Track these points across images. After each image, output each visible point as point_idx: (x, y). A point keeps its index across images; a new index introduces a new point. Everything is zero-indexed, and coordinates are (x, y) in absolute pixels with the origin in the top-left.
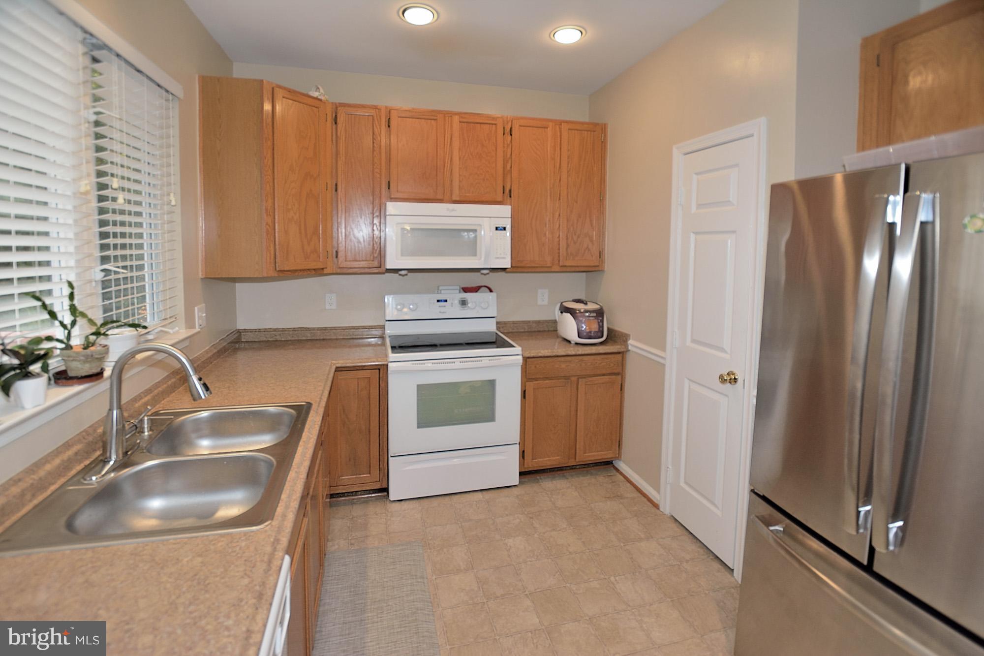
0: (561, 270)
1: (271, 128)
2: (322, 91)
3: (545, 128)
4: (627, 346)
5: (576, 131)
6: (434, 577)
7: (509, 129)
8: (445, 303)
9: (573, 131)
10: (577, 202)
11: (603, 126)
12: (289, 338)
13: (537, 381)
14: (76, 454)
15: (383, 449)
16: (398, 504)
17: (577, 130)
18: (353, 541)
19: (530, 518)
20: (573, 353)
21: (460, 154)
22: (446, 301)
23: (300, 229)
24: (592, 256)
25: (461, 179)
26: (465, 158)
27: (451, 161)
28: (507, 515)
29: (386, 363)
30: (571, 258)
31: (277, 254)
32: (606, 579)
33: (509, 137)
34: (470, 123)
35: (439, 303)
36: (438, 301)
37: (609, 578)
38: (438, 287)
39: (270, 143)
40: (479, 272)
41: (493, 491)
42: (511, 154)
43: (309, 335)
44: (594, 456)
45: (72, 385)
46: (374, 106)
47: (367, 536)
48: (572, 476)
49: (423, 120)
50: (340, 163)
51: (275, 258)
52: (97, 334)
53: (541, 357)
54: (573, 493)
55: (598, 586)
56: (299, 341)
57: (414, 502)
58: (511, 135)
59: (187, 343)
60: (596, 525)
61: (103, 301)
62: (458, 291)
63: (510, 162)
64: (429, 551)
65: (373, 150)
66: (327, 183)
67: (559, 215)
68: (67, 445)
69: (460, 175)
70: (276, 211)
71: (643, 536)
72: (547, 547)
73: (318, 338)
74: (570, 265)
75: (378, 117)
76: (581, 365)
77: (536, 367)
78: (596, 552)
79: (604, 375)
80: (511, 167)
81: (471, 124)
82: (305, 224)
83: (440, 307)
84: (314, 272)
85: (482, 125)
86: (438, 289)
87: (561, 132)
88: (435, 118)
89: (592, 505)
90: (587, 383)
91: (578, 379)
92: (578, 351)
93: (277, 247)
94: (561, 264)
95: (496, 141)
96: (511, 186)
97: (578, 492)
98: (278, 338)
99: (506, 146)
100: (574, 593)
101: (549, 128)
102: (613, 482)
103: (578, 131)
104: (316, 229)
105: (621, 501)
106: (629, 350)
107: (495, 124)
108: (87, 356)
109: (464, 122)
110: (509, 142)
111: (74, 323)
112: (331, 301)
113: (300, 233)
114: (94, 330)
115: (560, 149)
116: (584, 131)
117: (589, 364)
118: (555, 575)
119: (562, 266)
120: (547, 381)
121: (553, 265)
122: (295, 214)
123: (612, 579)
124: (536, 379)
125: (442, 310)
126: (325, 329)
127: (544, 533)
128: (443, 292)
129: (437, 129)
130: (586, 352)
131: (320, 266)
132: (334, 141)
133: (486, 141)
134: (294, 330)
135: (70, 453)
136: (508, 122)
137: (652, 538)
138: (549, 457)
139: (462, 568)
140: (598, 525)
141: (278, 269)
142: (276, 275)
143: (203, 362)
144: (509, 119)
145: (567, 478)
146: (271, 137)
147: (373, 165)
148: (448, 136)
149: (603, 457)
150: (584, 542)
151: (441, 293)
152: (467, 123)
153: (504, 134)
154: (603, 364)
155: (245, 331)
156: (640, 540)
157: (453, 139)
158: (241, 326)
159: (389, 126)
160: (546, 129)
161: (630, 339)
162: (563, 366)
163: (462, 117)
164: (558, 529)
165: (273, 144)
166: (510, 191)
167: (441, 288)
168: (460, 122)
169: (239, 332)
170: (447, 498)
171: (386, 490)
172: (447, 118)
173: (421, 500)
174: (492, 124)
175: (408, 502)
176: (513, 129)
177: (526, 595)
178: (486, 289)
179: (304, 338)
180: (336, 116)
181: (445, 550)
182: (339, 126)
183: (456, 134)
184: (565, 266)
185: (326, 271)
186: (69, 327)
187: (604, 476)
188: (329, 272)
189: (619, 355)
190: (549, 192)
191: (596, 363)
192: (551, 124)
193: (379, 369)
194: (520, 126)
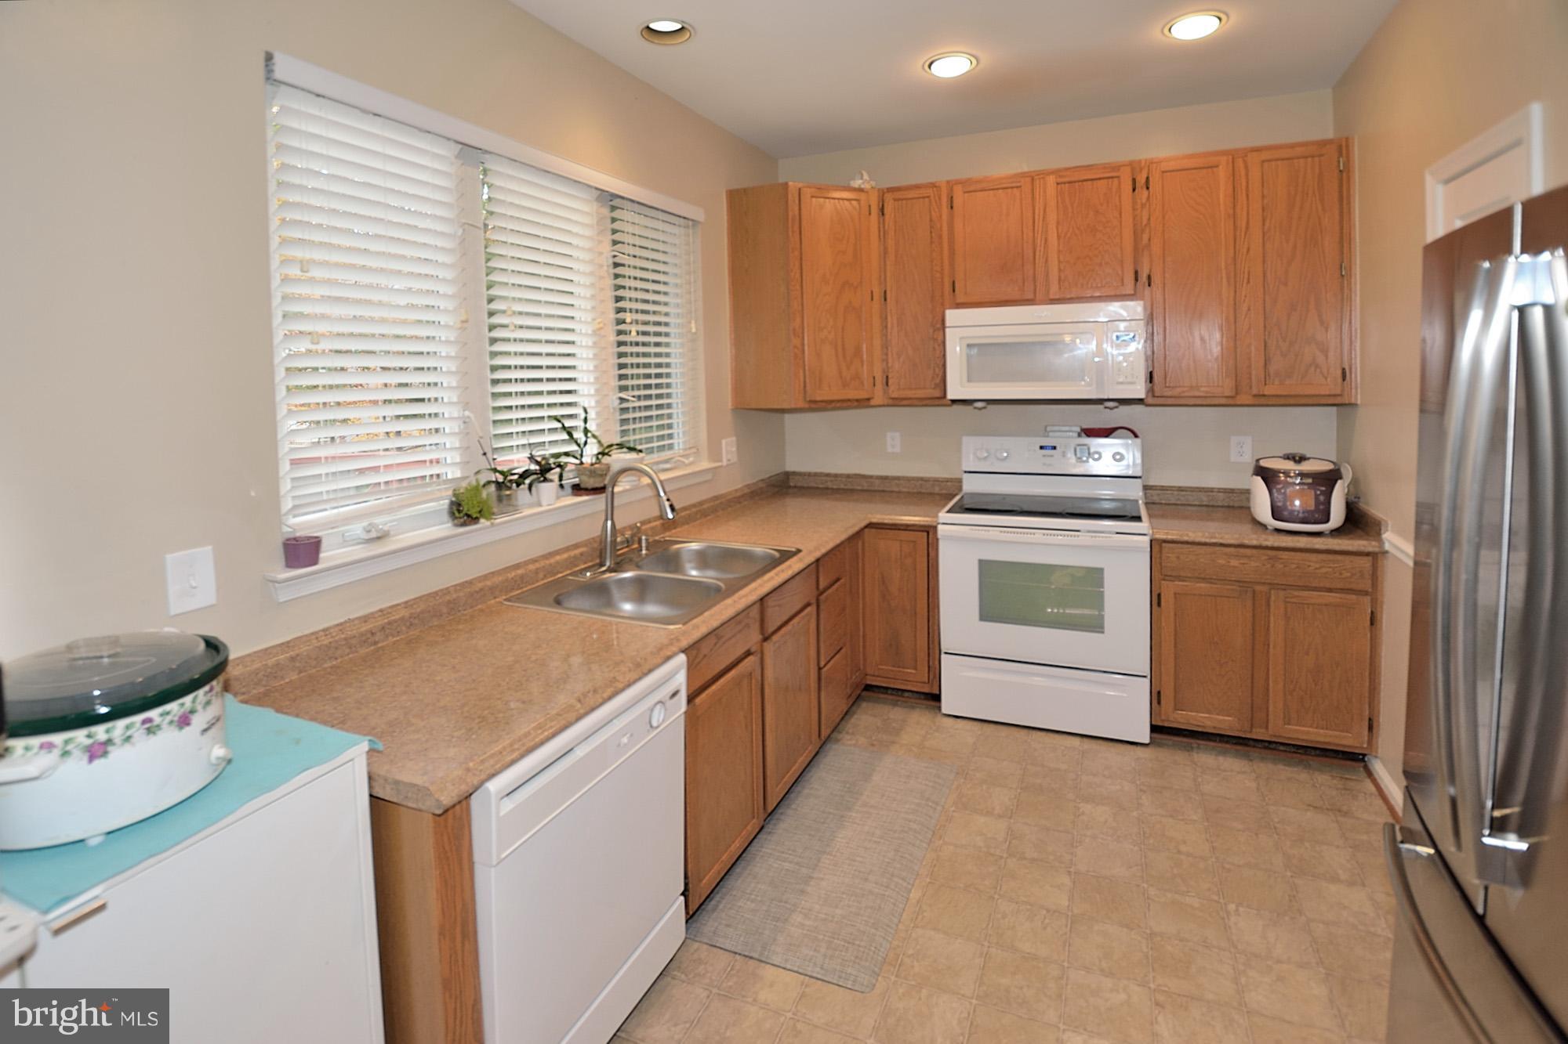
0: (1257, 403)
1: (798, 236)
2: (866, 177)
3: (1211, 167)
4: (1381, 542)
5: (1279, 162)
6: (953, 809)
7: (1143, 181)
8: (1053, 452)
9: (1273, 163)
10: (1286, 284)
11: (1344, 144)
12: (842, 486)
13: (1183, 581)
14: (582, 554)
15: (933, 642)
16: (951, 720)
17: (1283, 159)
18: (875, 743)
19: (1141, 790)
20: (1255, 543)
21: (1060, 230)
22: (1054, 448)
23: (836, 350)
24: (1326, 378)
25: (1062, 268)
26: (1069, 235)
27: (1045, 243)
28: (1104, 776)
29: (935, 524)
30: (1277, 382)
31: (807, 381)
32: (1218, 902)
33: (1145, 192)
34: (1075, 182)
35: (1043, 451)
36: (1042, 448)
37: (1225, 904)
38: (1046, 427)
39: (797, 253)
40: (1101, 404)
41: (1100, 742)
42: (1149, 219)
43: (865, 484)
44: (1308, 733)
45: (580, 495)
46: (931, 183)
47: (893, 742)
48: (1263, 759)
49: (1000, 191)
50: (888, 263)
51: (805, 387)
52: (603, 454)
53: (1187, 543)
54: (1246, 781)
55: (1197, 905)
56: (852, 491)
57: (975, 723)
58: (1148, 188)
59: (709, 477)
60: (1257, 834)
61: (621, 426)
62: (1076, 435)
63: (1147, 231)
64: (962, 780)
65: (932, 242)
66: (872, 292)
67: (1249, 309)
68: (576, 546)
69: (1059, 262)
70: (806, 330)
71: (1343, 876)
72: (1144, 833)
73: (876, 488)
74: (1274, 393)
75: (937, 198)
76: (1273, 566)
77: (1178, 558)
78: (1227, 866)
79: (1330, 590)
80: (1149, 240)
81: (1077, 184)
82: (843, 345)
83: (1044, 456)
84: (856, 404)
85: (1095, 182)
86: (1046, 430)
87: (1246, 167)
88: (1018, 184)
89: (1272, 808)
90: (1288, 600)
91: (1270, 589)
92: (1266, 540)
93: (807, 373)
94: (1255, 391)
95: (1120, 202)
96: (1150, 271)
97: (1258, 784)
98: (830, 485)
99: (1139, 206)
100: (1148, 898)
101: (1221, 167)
102: (1345, 789)
103: (1285, 162)
104: (858, 352)
105: (1340, 818)
106: (1387, 552)
107: (1118, 177)
108: (591, 471)
109: (1065, 183)
110: (1144, 201)
111: (586, 443)
112: (894, 442)
113: (837, 356)
114: (600, 450)
115: (1247, 196)
116: (1298, 158)
117: (1294, 566)
118: (1131, 867)
119: (1255, 396)
120: (1203, 585)
121: (1237, 394)
122: (830, 332)
123: (1232, 907)
124: (1179, 578)
125: (1048, 460)
126: (885, 478)
127: (1151, 815)
128: (1051, 434)
129: (1021, 200)
130: (1283, 545)
131: (863, 395)
132: (882, 237)
133: (1102, 205)
134: (848, 476)
135: (577, 552)
136: (1141, 170)
137: (1364, 885)
138: (1209, 712)
139: (996, 812)
140: (1260, 836)
141: (808, 399)
142: (807, 406)
143: (729, 501)
144: (1143, 164)
145: (1251, 760)
146: (798, 246)
147: (932, 261)
148: (1039, 206)
149: (1337, 741)
150: (1214, 848)
151: (1048, 436)
152: (1070, 182)
153: (1134, 190)
154: (1324, 570)
155: (794, 473)
156: (1335, 879)
157: (1047, 209)
158: (791, 467)
159: (952, 207)
160: (1215, 169)
161: (1387, 530)
162: (1234, 562)
163: (1060, 177)
164: (1181, 817)
165: (801, 254)
166: (1149, 277)
167: (1049, 429)
168: (1058, 184)
169: (788, 475)
170: (1024, 732)
171: (936, 698)
172: (1038, 181)
173: (986, 725)
174: (1112, 177)
175: (966, 722)
176: (1151, 179)
177: (1069, 872)
178: (1126, 431)
179: (859, 488)
180: (883, 206)
181: (984, 787)
182: (887, 217)
183: (1052, 203)
184: (1264, 395)
185: (872, 402)
186: (582, 446)
187: (1332, 776)
188: (877, 403)
189: (1366, 558)
190: (1224, 272)
191: (1309, 566)
192: (1223, 159)
193: (928, 533)
194: (1163, 172)
